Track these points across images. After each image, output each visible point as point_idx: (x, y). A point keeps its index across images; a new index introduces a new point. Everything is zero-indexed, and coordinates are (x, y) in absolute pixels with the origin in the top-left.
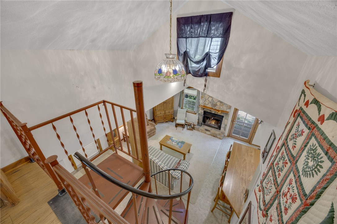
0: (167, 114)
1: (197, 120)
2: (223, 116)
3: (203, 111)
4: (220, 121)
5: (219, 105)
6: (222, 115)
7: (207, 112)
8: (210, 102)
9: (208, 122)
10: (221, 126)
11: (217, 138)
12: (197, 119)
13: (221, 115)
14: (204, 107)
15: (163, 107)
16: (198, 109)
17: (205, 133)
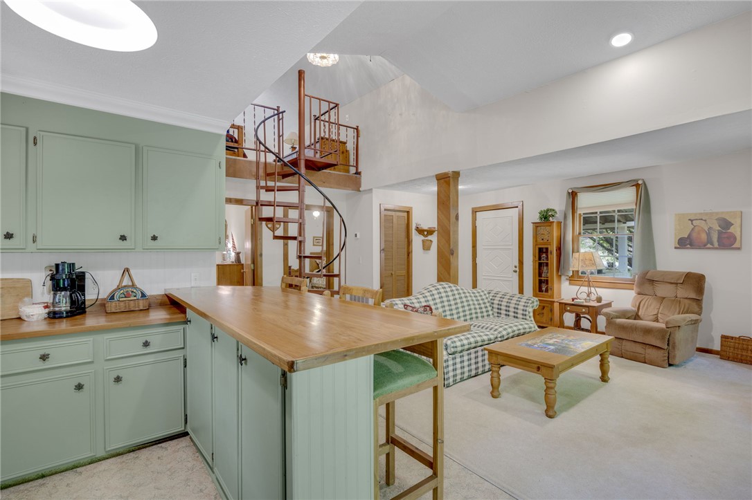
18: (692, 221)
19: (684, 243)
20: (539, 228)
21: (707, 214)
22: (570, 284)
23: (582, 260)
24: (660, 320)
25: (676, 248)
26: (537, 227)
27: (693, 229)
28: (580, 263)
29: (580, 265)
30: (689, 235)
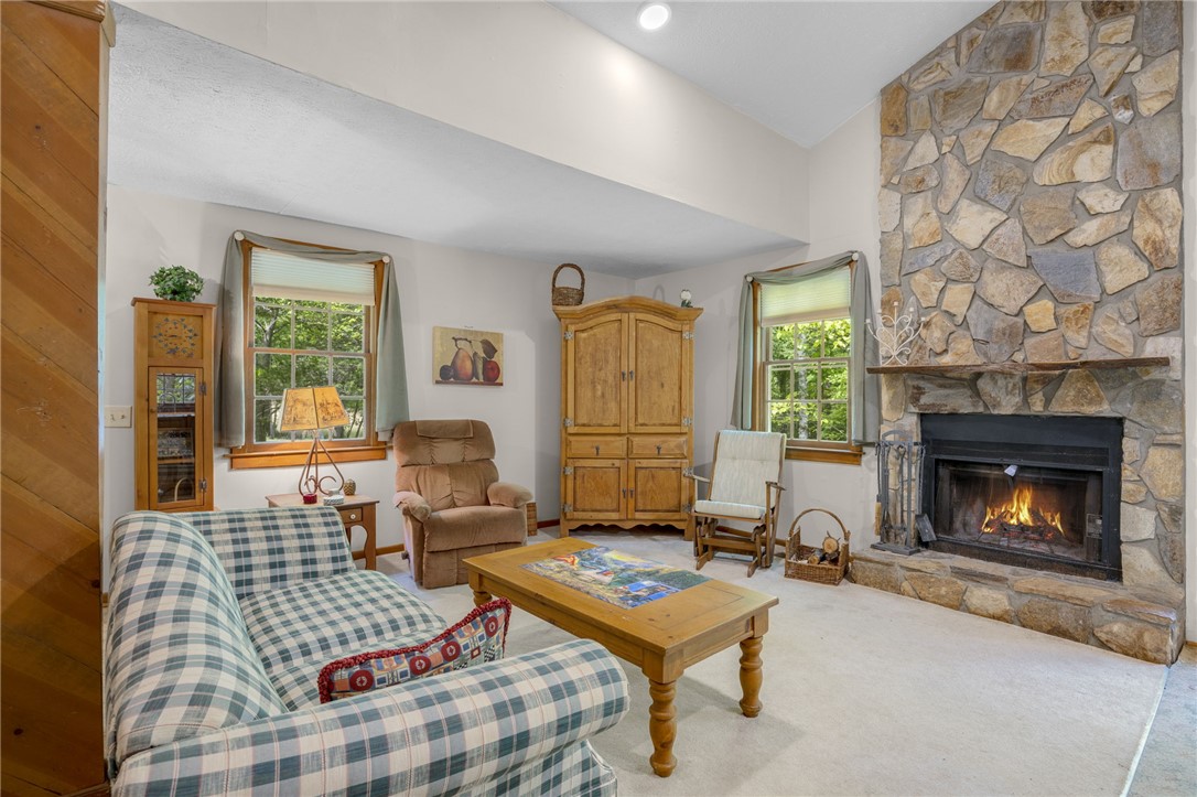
0: (645, 463)
1: (874, 506)
2: (1120, 421)
3: (914, 419)
4: (1092, 484)
5: (1050, 322)
6: (1105, 410)
7: (953, 415)
8: (965, 323)
9: (981, 521)
10: (1125, 533)
11: (1103, 645)
12: (874, 491)
13: (1091, 410)
14: (913, 378)
15: (613, 405)
16: (870, 408)
17: (959, 605)
18: (456, 340)
19: (448, 375)
20: (159, 319)
21: (472, 332)
22: (231, 466)
23: (322, 405)
24: (459, 503)
25: (437, 382)
26: (153, 313)
27: (457, 353)
28: (320, 411)
29: (321, 417)
30: (454, 362)
